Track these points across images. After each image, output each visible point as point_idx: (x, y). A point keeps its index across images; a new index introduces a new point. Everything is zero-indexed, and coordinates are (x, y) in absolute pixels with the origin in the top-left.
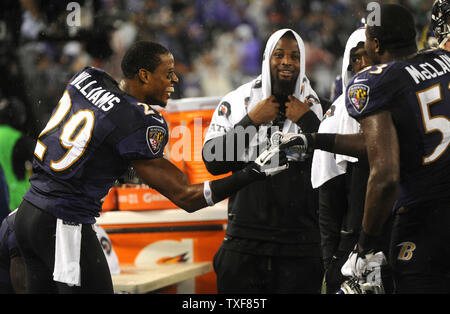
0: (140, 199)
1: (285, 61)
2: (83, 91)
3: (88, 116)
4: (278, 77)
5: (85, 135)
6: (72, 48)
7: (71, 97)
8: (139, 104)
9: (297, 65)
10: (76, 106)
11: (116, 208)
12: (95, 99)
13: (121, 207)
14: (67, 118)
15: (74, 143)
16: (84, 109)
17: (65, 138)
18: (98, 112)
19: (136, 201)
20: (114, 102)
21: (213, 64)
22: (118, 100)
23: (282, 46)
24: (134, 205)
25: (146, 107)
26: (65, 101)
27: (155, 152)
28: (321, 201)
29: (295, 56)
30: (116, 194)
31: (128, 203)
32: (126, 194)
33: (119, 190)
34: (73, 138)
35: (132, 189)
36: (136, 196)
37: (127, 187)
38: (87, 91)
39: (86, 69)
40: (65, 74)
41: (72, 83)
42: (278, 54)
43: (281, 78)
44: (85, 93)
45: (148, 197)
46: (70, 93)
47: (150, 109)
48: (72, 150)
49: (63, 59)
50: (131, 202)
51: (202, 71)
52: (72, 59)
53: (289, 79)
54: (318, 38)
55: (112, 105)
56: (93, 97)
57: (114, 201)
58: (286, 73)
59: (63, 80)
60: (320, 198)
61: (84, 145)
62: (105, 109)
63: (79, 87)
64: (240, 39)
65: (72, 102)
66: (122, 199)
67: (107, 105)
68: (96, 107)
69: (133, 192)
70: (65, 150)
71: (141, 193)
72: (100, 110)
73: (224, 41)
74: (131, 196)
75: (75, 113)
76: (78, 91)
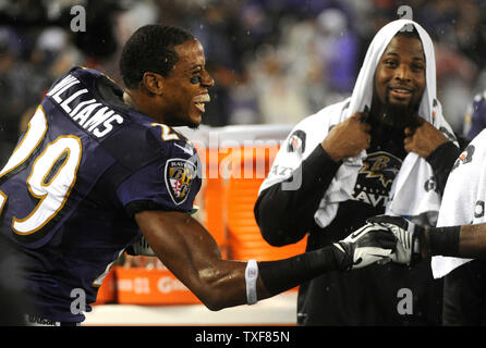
0: (153, 286)
1: (400, 73)
2: (65, 106)
3: (71, 145)
4: (387, 98)
5: (67, 176)
6: (53, 39)
7: (46, 116)
8: (154, 125)
9: (420, 81)
10: (55, 129)
11: (114, 299)
12: (84, 119)
13: (122, 298)
14: (40, 149)
15: (49, 189)
16: (66, 134)
17: (35, 182)
18: (87, 138)
19: (147, 290)
20: (114, 123)
21: (279, 71)
22: (120, 120)
23: (398, 48)
24: (143, 295)
25: (166, 129)
26: (37, 123)
27: (178, 200)
28: (446, 300)
29: (418, 65)
30: (114, 277)
31: (132, 293)
32: (132, 278)
33: (120, 271)
34: (47, 181)
35: (140, 270)
36: (146, 281)
37: (134, 265)
38: (72, 105)
39: (73, 71)
40: (39, 81)
41: (49, 94)
42: (390, 61)
43: (392, 100)
44: (68, 110)
45: (165, 285)
46: (44, 110)
47: (172, 132)
48: (45, 202)
49: (36, 57)
50: (139, 290)
51: (262, 83)
52: (51, 57)
53: (406, 103)
54: (452, 37)
55: (109, 128)
56: (80, 115)
57: (111, 288)
58: (402, 93)
59: (36, 88)
60: (445, 294)
61: (64, 191)
62: (98, 134)
63: (58, 100)
64: (325, 33)
65: (48, 124)
66: (124, 285)
67: (101, 128)
68: (85, 130)
69: (142, 275)
70: (36, 201)
71: (154, 277)
72: (91, 135)
73: (300, 34)
74: (138, 281)
75: (52, 141)
76: (58, 106)
